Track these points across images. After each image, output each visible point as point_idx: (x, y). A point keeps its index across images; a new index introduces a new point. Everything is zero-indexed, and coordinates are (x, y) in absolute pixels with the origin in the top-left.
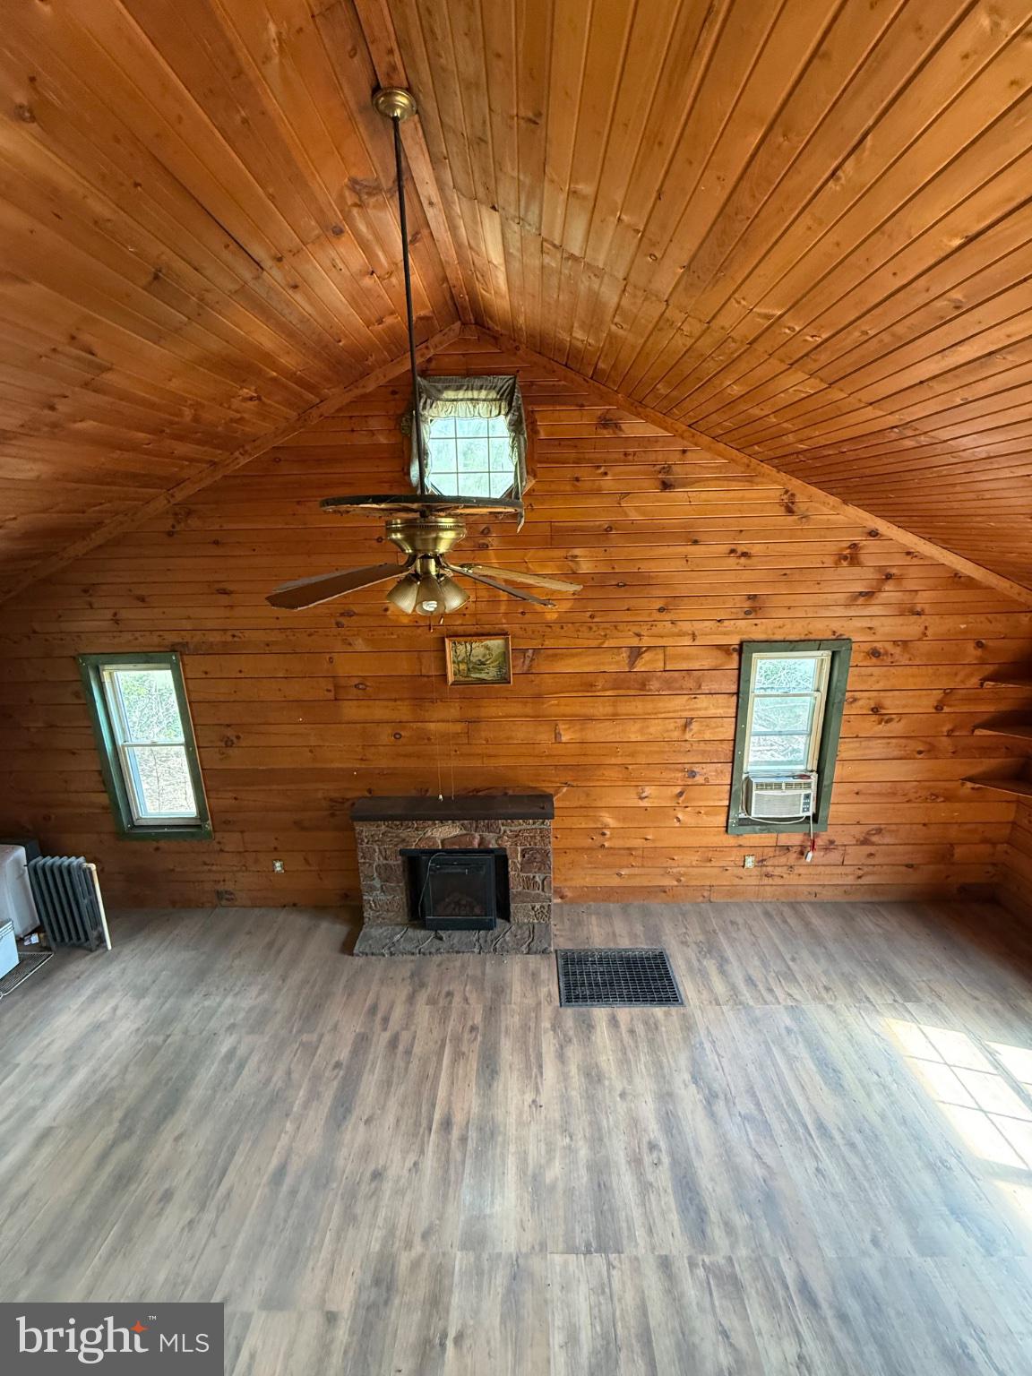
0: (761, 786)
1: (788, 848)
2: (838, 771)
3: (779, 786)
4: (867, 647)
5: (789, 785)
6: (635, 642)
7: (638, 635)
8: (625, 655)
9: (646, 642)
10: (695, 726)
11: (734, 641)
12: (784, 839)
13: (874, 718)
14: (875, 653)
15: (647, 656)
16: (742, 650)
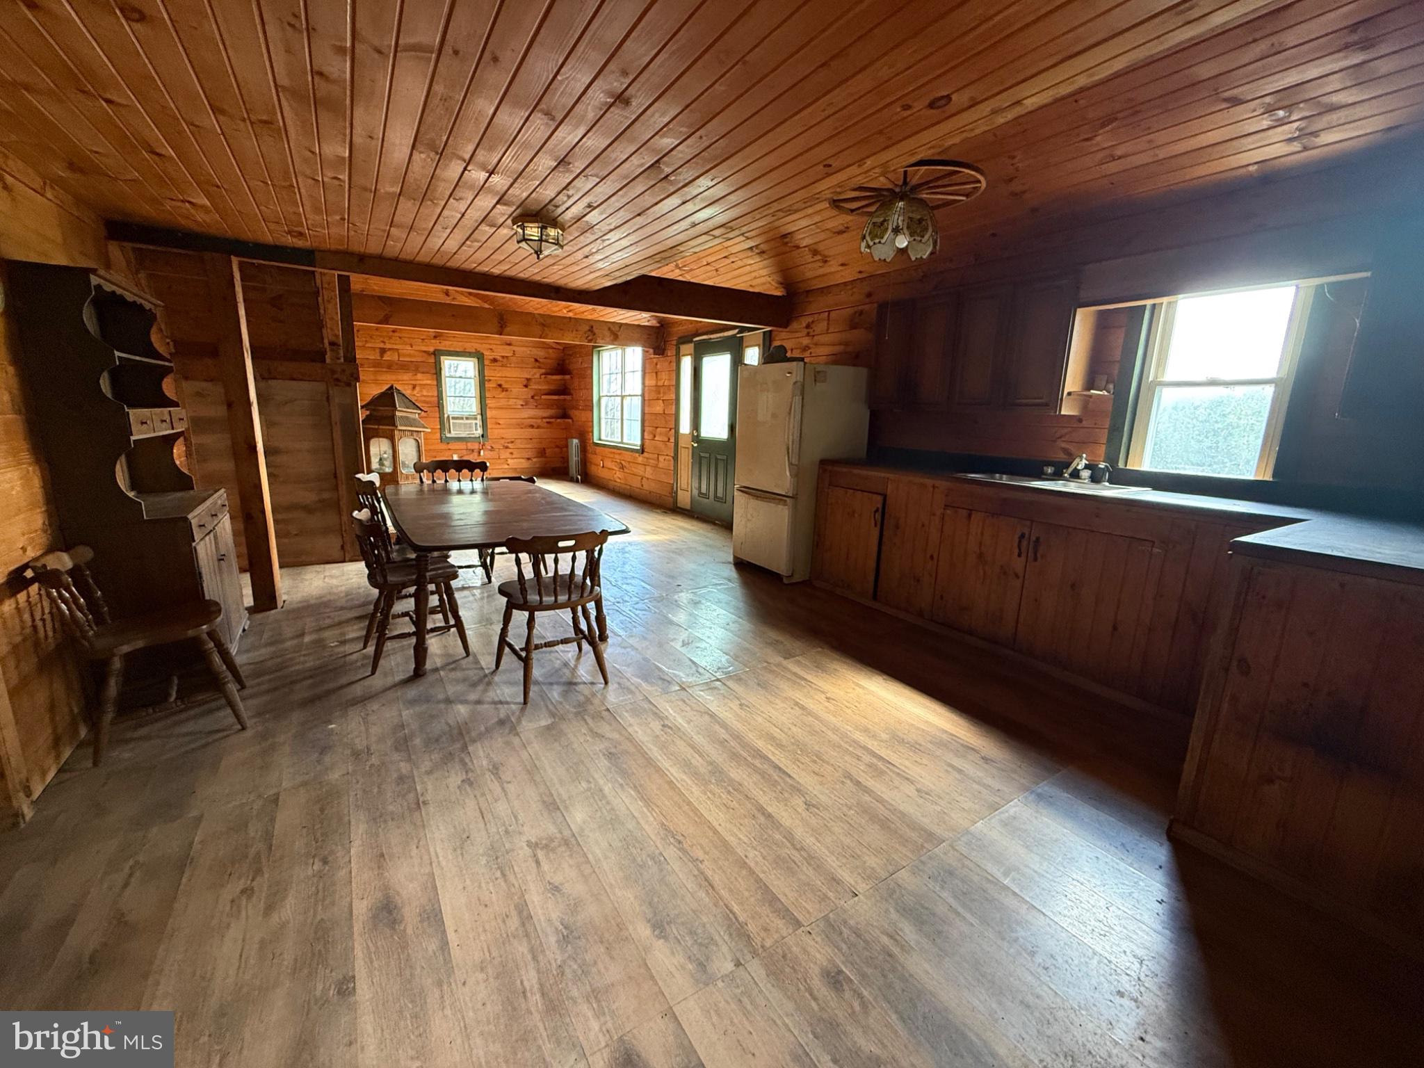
0: (453, 418)
1: (473, 451)
2: (489, 414)
3: (462, 418)
4: (491, 357)
5: (467, 418)
6: (382, 345)
7: (384, 342)
8: (378, 351)
9: (388, 346)
10: (418, 388)
11: (432, 349)
12: (470, 446)
13: (500, 389)
14: (495, 360)
15: (389, 353)
16: (437, 354)
